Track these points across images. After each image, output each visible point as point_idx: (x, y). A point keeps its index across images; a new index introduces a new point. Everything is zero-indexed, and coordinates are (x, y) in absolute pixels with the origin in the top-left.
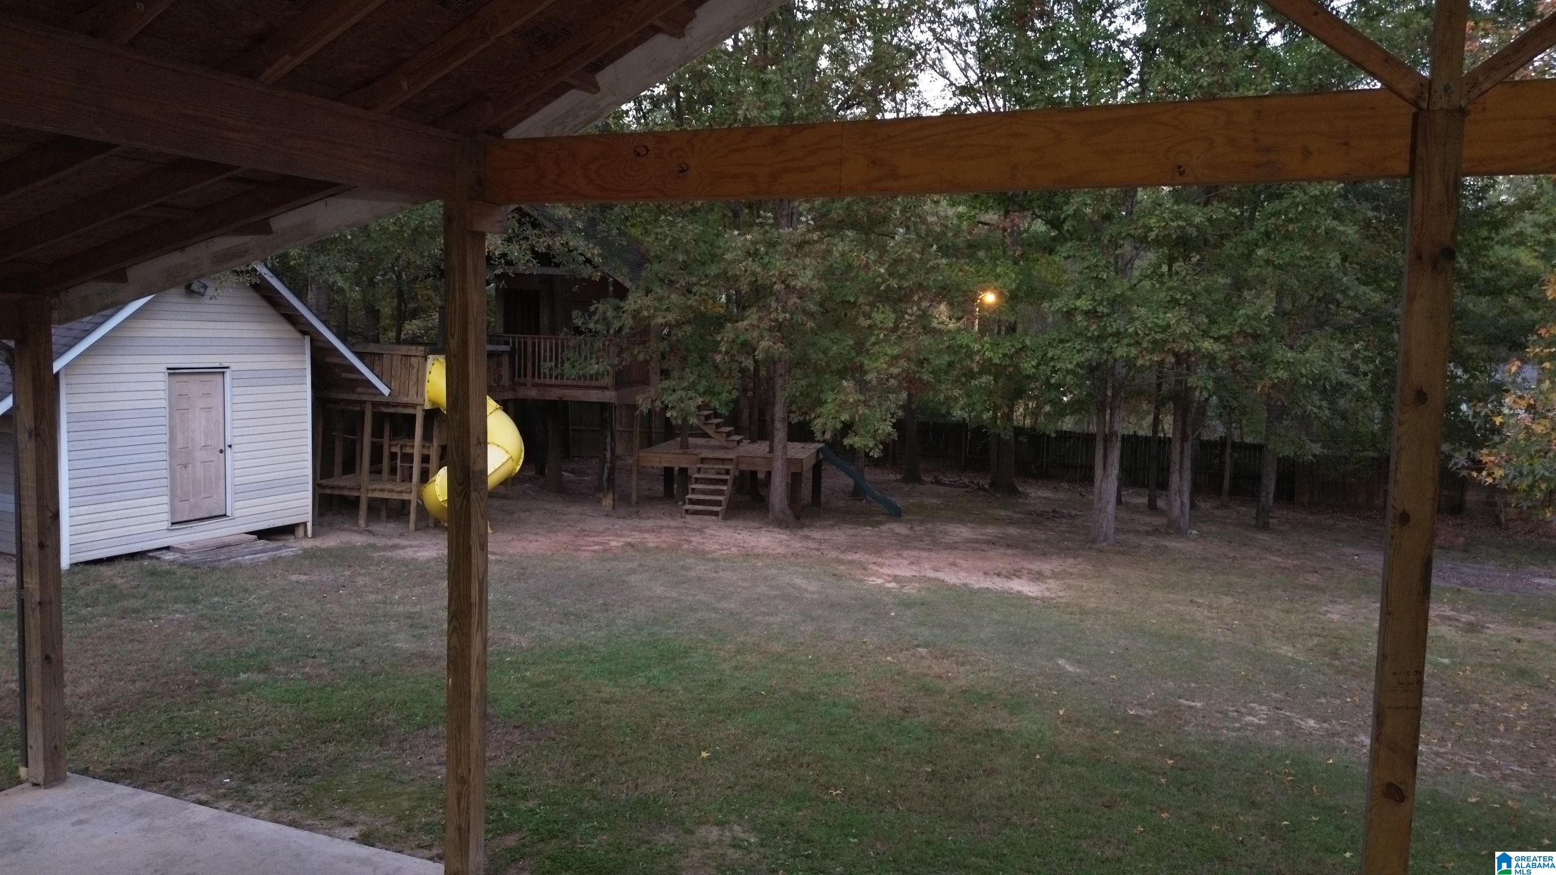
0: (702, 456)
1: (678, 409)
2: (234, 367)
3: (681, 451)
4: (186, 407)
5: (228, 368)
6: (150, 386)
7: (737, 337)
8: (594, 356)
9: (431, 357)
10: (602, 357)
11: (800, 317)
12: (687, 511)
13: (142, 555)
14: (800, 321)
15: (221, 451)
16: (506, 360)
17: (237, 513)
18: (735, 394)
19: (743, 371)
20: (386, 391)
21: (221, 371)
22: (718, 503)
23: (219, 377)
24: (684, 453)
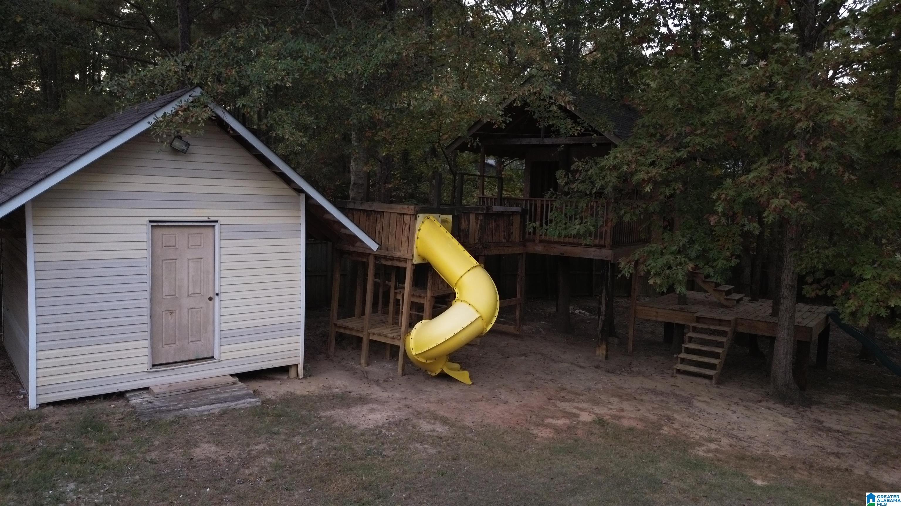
0: (698, 315)
1: (662, 276)
2: (222, 221)
3: (677, 307)
4: (174, 257)
5: (217, 221)
6: (135, 237)
7: (740, 195)
8: (578, 217)
9: (421, 215)
10: (586, 218)
11: (834, 168)
12: (679, 371)
13: (121, 395)
14: (834, 171)
15: (210, 299)
16: (517, 220)
17: (224, 356)
18: (734, 262)
19: (746, 235)
20: (374, 246)
21: (210, 224)
22: (712, 367)
23: (210, 230)
24: (682, 310)
